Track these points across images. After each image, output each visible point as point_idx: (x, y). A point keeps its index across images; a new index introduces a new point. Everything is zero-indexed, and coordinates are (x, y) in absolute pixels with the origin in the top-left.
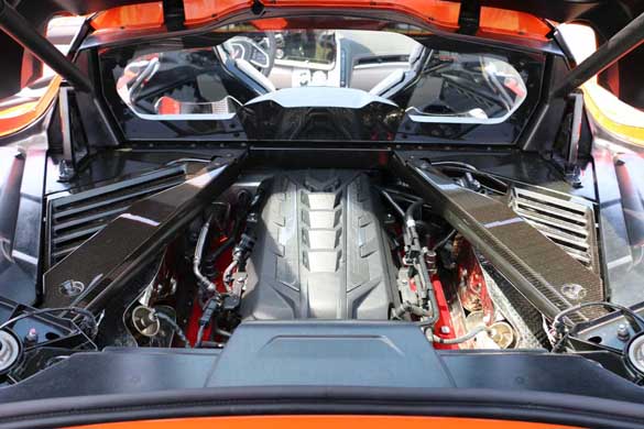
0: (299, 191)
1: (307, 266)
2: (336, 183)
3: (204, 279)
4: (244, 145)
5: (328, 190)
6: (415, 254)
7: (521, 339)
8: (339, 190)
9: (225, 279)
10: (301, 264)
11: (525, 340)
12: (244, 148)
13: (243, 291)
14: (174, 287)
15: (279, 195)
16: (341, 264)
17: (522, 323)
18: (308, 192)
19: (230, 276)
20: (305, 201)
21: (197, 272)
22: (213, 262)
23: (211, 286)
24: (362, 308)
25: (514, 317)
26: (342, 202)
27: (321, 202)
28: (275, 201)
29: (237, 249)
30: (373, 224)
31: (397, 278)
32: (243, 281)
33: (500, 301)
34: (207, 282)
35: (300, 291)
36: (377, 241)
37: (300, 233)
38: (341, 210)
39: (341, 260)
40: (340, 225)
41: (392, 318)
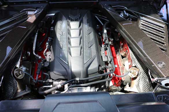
0: (67, 20)
1: (70, 54)
2: (80, 16)
3: (37, 55)
4: (47, 2)
5: (76, 20)
6: (107, 44)
7: (140, 73)
8: (80, 19)
9: (44, 54)
10: (68, 53)
11: (141, 73)
12: (47, 3)
13: (50, 59)
14: (29, 54)
15: (60, 21)
16: (82, 52)
17: (141, 67)
18: (70, 21)
19: (46, 53)
20: (69, 25)
21: (34, 54)
22: (40, 46)
23: (40, 57)
24: (89, 69)
25: (139, 66)
26: (81, 24)
27: (74, 25)
28: (59, 24)
29: (47, 43)
30: (92, 32)
32: (50, 55)
33: (134, 60)
34: (38, 56)
35: (68, 65)
36: (94, 39)
37: (68, 39)
38: (81, 28)
39: (82, 50)
40: (81, 35)
41: (99, 70)
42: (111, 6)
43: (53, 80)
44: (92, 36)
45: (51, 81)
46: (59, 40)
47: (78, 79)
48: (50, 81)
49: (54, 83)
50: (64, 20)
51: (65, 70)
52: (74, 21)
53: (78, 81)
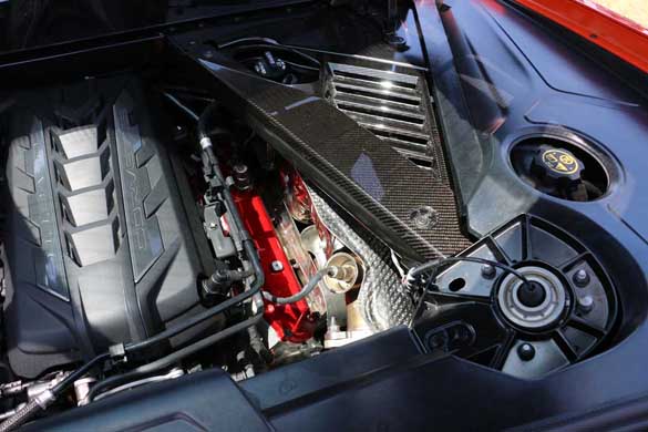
0: (47, 130)
1: (76, 260)
2: (97, 105)
5: (84, 122)
6: (220, 189)
7: (368, 268)
8: (101, 116)
10: (66, 257)
11: (372, 269)
13: (2, 299)
15: (21, 140)
16: (121, 241)
17: (366, 247)
18: (57, 131)
20: (57, 147)
24: (161, 297)
26: (107, 135)
27: (78, 143)
30: (156, 157)
31: (203, 221)
32: (1, 284)
35: (71, 303)
36: (164, 182)
37: (57, 203)
38: (108, 148)
39: (120, 233)
40: (111, 174)
41: (204, 295)
42: (213, 44)
43: (24, 380)
44: (155, 170)
45: (15, 387)
46: (25, 212)
47: (118, 350)
48: (13, 390)
49: (31, 393)
50: (38, 130)
51: (64, 328)
52: (76, 126)
53: (121, 357)
